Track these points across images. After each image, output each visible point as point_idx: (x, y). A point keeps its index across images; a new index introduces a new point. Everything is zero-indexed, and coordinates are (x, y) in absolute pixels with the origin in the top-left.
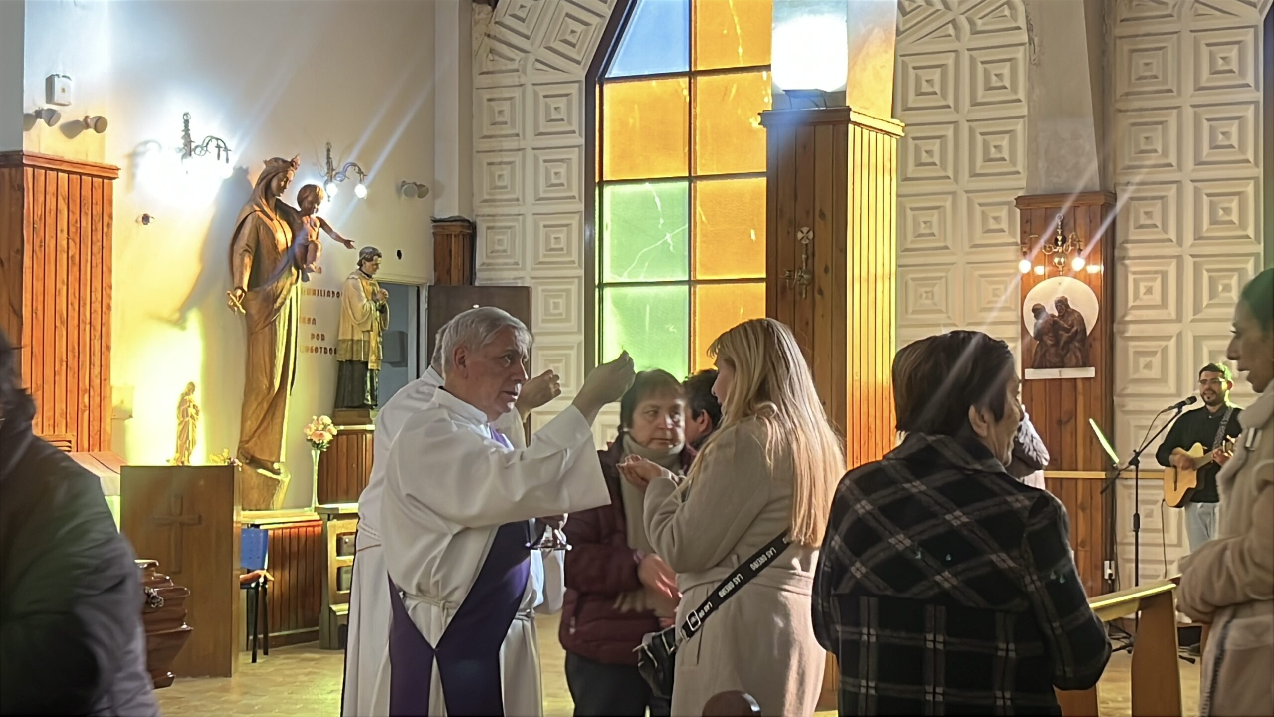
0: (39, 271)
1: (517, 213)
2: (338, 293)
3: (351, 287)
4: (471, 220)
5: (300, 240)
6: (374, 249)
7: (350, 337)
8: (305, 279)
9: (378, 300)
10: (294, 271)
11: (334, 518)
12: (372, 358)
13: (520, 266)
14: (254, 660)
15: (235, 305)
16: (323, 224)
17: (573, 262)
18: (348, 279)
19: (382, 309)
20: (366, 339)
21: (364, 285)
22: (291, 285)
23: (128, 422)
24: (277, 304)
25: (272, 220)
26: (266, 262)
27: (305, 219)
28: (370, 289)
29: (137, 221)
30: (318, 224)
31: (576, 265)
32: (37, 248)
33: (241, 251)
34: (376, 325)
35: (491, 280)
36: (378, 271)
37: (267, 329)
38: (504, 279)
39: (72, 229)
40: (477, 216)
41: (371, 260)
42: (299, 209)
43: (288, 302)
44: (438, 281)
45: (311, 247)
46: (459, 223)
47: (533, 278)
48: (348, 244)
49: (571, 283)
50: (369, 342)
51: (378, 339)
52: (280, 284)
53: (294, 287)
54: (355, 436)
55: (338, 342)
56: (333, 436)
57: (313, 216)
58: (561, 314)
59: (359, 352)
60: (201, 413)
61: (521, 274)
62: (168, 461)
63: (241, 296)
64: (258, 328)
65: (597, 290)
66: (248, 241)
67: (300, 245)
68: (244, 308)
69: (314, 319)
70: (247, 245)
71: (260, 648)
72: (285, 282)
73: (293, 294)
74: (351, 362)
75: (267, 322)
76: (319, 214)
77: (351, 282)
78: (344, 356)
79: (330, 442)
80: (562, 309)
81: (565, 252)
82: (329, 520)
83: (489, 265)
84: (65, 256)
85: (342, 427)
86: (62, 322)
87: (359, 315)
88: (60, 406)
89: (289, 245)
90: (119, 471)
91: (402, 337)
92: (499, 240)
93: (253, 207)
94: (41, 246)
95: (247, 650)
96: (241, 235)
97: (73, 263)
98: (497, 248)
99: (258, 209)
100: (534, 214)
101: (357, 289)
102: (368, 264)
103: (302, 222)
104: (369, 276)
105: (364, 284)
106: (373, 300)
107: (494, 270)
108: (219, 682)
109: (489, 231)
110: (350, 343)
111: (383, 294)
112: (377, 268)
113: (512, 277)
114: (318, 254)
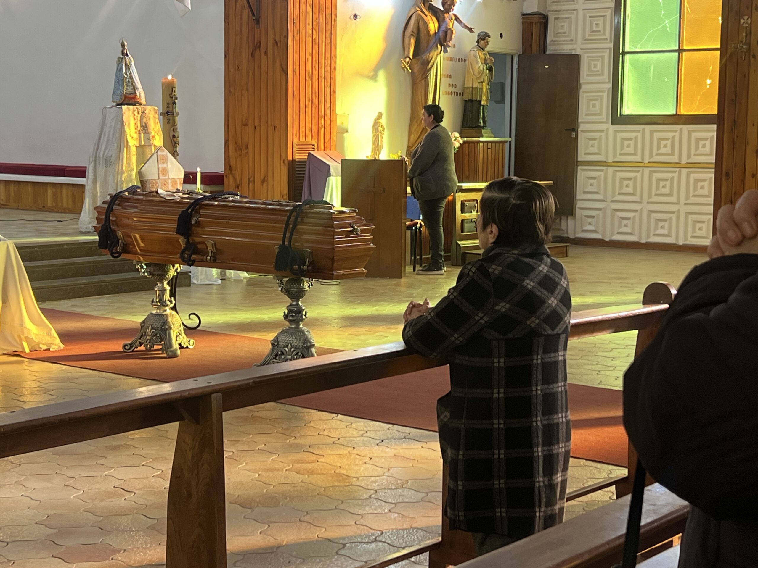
0: (296, 48)
1: (573, 9)
3: (472, 55)
4: (545, 14)
5: (443, 28)
6: (486, 33)
7: (471, 86)
8: (446, 51)
9: (488, 64)
10: (439, 46)
11: (459, 192)
12: (484, 98)
13: (574, 42)
15: (405, 67)
16: (457, 18)
17: (606, 39)
18: (471, 51)
19: (490, 69)
20: (481, 87)
21: (480, 55)
22: (437, 55)
23: (345, 135)
24: (429, 67)
25: (427, 16)
26: (423, 42)
27: (446, 15)
28: (483, 57)
29: (350, 18)
30: (454, 18)
31: (608, 41)
32: (295, 35)
33: (409, 35)
34: (486, 78)
35: (556, 50)
36: (488, 46)
37: (423, 81)
38: (564, 50)
39: (314, 23)
40: (549, 11)
41: (484, 39)
42: (442, 9)
43: (435, 65)
44: (524, 51)
45: (449, 32)
46: (537, 16)
47: (581, 49)
48: (470, 30)
49: (605, 52)
50: (482, 89)
51: (488, 87)
52: (431, 55)
53: (439, 56)
54: (473, 144)
55: (464, 88)
56: (460, 144)
57: (451, 13)
58: (598, 71)
59: (476, 94)
60: (386, 130)
61: (574, 47)
62: (367, 157)
63: (408, 62)
64: (418, 80)
65: (621, 56)
66: (413, 29)
67: (443, 31)
68: (410, 69)
69: (450, 75)
70: (413, 32)
71: (418, 264)
72: (434, 54)
73: (438, 60)
74: (471, 101)
75: (424, 77)
77: (472, 53)
78: (467, 97)
79: (458, 148)
80: (599, 68)
81: (602, 33)
83: (555, 41)
84: (311, 39)
85: (465, 139)
86: (309, 77)
87: (476, 73)
88: (309, 125)
89: (437, 31)
90: (340, 162)
91: (503, 85)
92: (562, 26)
93: (416, 9)
94: (297, 33)
95: (411, 264)
96: (409, 26)
97: (315, 43)
98: (560, 31)
99: (418, 9)
100: (584, 9)
101: (475, 56)
102: (482, 42)
103: (444, 17)
104: (483, 49)
105: (480, 54)
106: (485, 63)
107: (558, 44)
108: (394, 281)
109: (556, 20)
110: (471, 89)
111: (491, 59)
112: (488, 44)
113: (569, 48)
114: (453, 36)
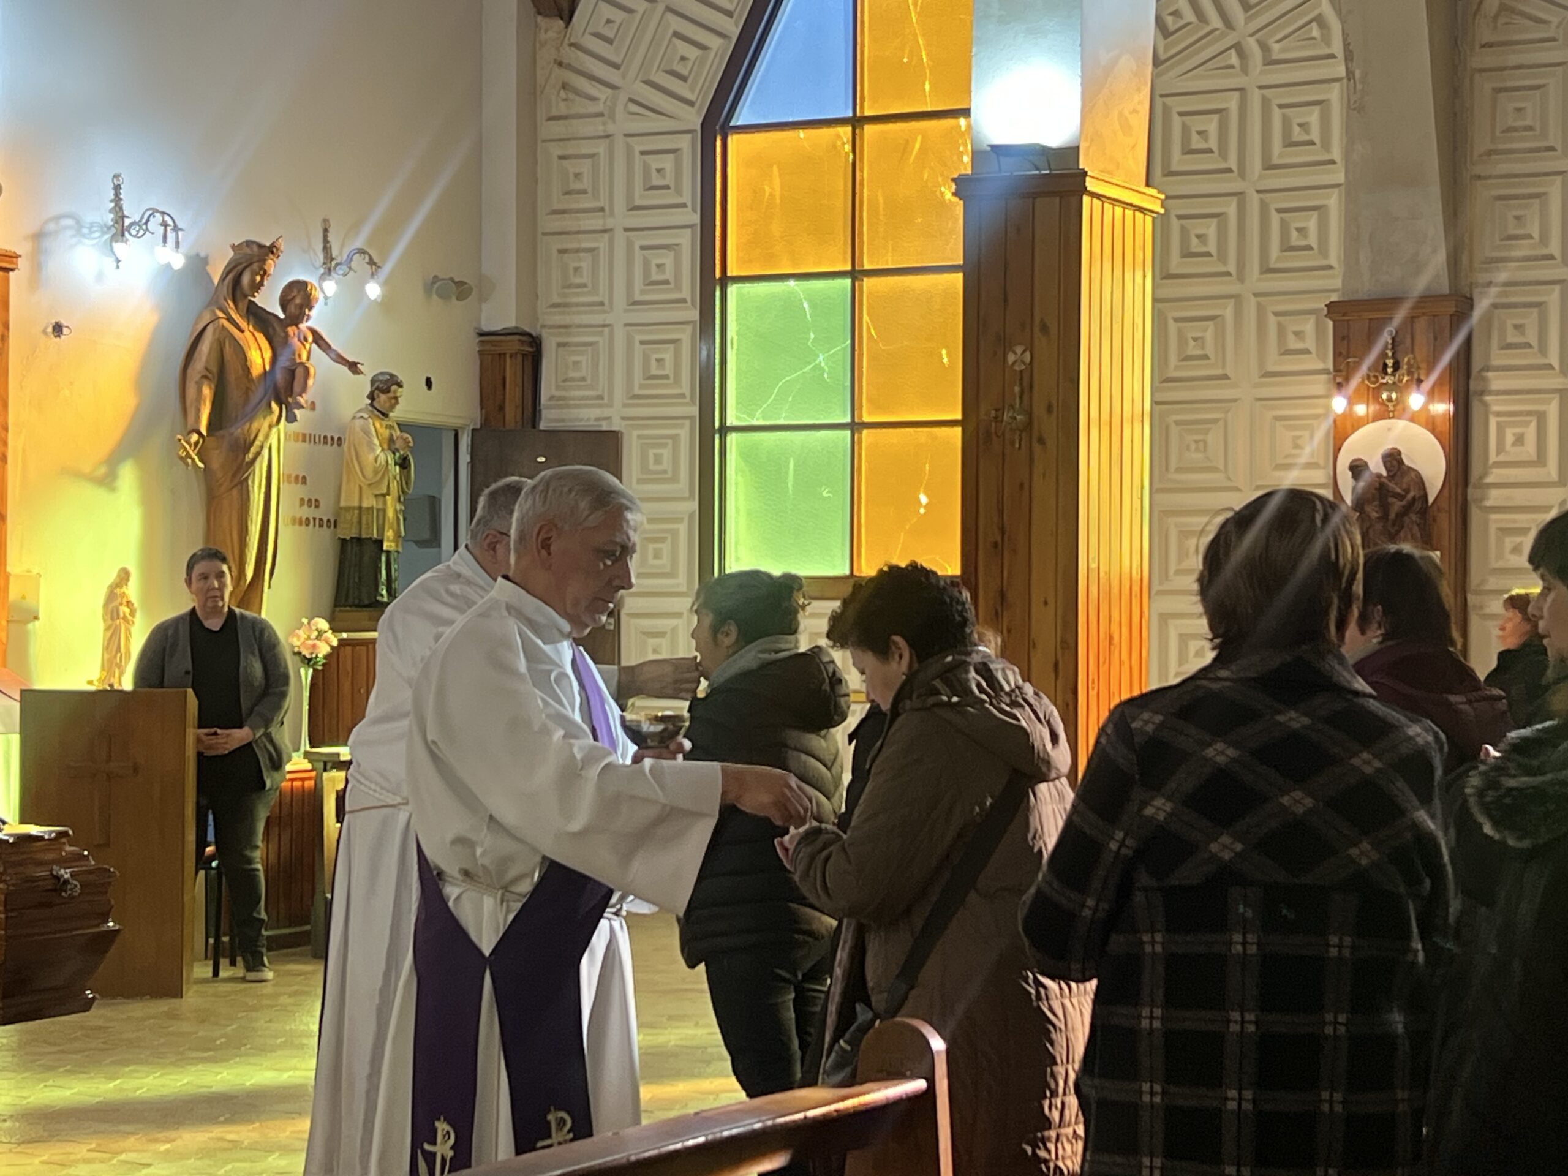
1: (602, 323)
2: (339, 439)
3: (358, 429)
4: (534, 334)
5: (283, 362)
6: (392, 376)
7: (356, 504)
8: (291, 419)
9: (398, 450)
10: (274, 406)
11: (332, 768)
12: (389, 534)
13: (606, 401)
14: (216, 973)
15: (188, 455)
16: (318, 339)
17: (683, 396)
18: (354, 418)
19: (403, 464)
20: (380, 506)
21: (378, 428)
22: (270, 427)
23: (30, 626)
24: (251, 455)
25: (242, 331)
26: (234, 395)
27: (291, 330)
28: (386, 433)
29: (44, 332)
30: (310, 339)
31: (688, 400)
33: (197, 377)
34: (394, 486)
35: (563, 420)
36: (398, 407)
37: (235, 492)
38: (581, 420)
40: (543, 326)
41: (387, 391)
42: (282, 316)
43: (265, 452)
44: (486, 422)
45: (299, 372)
46: (517, 337)
47: (623, 418)
48: (353, 367)
49: (681, 426)
50: (384, 511)
51: (399, 507)
52: (255, 425)
53: (274, 430)
54: (364, 648)
55: (339, 510)
56: (332, 647)
57: (303, 326)
58: (665, 472)
59: (369, 526)
61: (606, 412)
62: (90, 683)
63: (196, 443)
64: (223, 489)
65: (717, 437)
66: (207, 361)
67: (285, 368)
68: (202, 461)
69: (304, 477)
70: (207, 369)
71: (224, 957)
72: (262, 424)
73: (273, 440)
74: (359, 540)
75: (236, 481)
76: (310, 324)
77: (358, 423)
78: (348, 532)
79: (326, 657)
80: (666, 464)
81: (671, 381)
82: (325, 770)
83: (560, 398)
85: (345, 635)
87: (369, 472)
89: (268, 368)
90: (18, 697)
91: (434, 503)
92: (576, 363)
93: (215, 314)
95: (206, 958)
96: (196, 355)
98: (572, 374)
99: (221, 314)
100: (626, 325)
101: (367, 433)
102: (383, 397)
103: (287, 335)
104: (385, 415)
105: (378, 425)
106: (390, 449)
107: (568, 406)
108: (163, 1006)
109: (560, 349)
110: (356, 512)
111: (405, 440)
112: (397, 403)
113: (593, 417)
114: (310, 382)
